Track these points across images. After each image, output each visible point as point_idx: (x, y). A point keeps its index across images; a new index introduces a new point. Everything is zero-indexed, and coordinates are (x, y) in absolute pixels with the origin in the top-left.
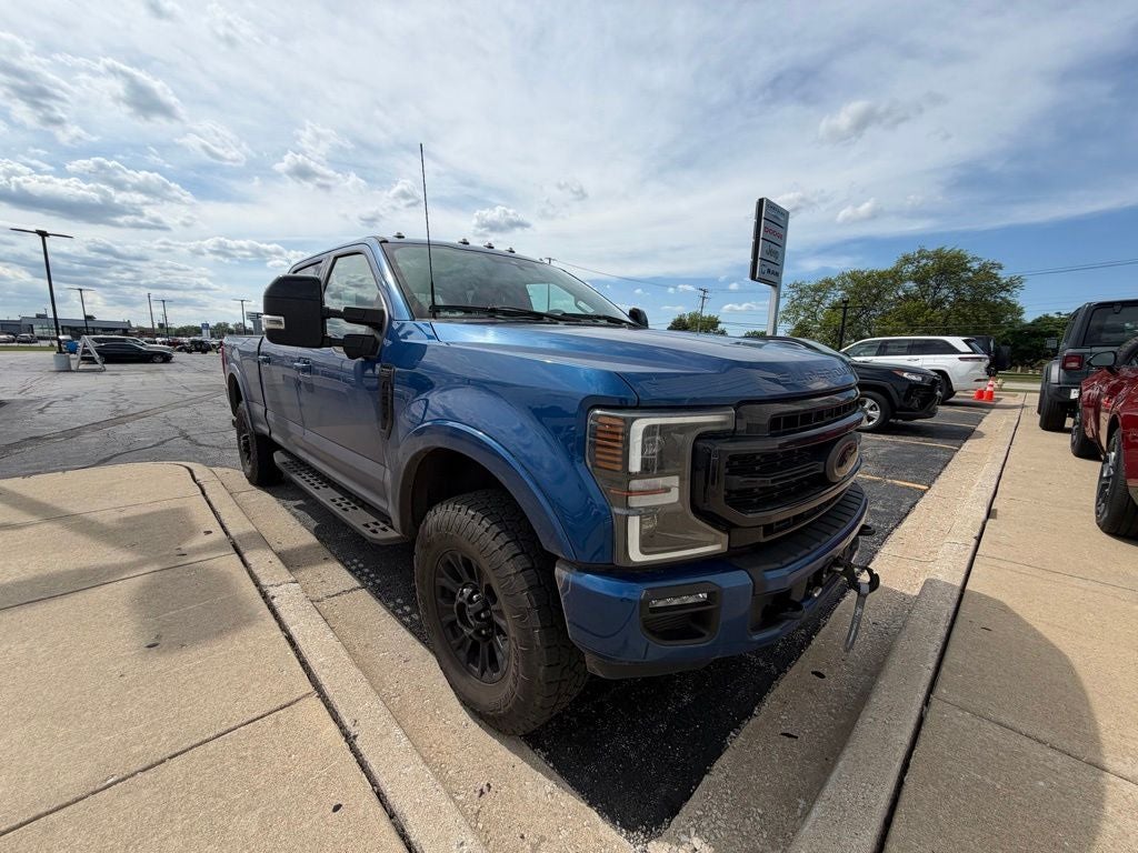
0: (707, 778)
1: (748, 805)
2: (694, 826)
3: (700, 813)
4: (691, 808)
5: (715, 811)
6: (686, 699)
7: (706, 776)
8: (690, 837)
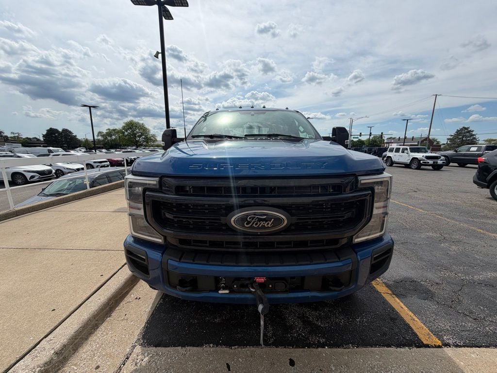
0: (179, 348)
1: (173, 367)
2: (153, 355)
3: (160, 354)
4: (161, 350)
5: (164, 358)
6: (217, 320)
7: (180, 347)
8: (147, 356)
